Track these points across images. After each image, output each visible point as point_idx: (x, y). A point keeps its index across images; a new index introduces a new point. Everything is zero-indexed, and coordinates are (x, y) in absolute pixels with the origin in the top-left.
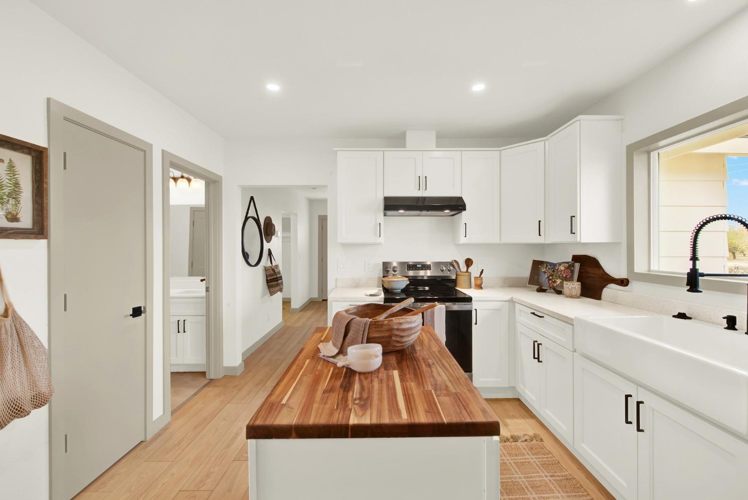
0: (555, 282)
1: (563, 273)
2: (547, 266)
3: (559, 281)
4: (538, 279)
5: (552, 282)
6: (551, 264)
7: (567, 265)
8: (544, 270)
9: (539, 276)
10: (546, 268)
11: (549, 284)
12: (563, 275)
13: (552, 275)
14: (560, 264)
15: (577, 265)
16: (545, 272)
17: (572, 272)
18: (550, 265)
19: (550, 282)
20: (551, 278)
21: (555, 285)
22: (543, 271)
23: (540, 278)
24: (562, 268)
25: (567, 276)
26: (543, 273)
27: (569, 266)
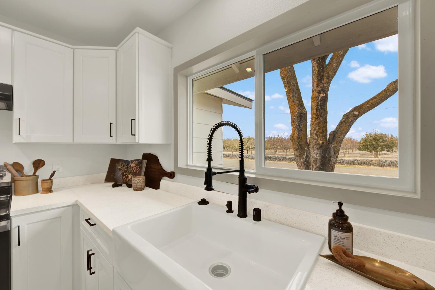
0: (127, 177)
1: (134, 169)
2: (122, 164)
3: (130, 176)
4: (114, 175)
5: (126, 177)
6: (125, 161)
7: (137, 162)
8: (120, 167)
9: (115, 173)
10: (121, 165)
11: (123, 179)
12: (134, 171)
13: (126, 171)
14: (132, 161)
15: (145, 162)
16: (120, 169)
17: (141, 168)
18: (125, 163)
19: (124, 177)
20: (125, 173)
21: (127, 180)
22: (118, 168)
23: (116, 174)
24: (133, 165)
25: (136, 171)
26: (118, 170)
27: (139, 163)
